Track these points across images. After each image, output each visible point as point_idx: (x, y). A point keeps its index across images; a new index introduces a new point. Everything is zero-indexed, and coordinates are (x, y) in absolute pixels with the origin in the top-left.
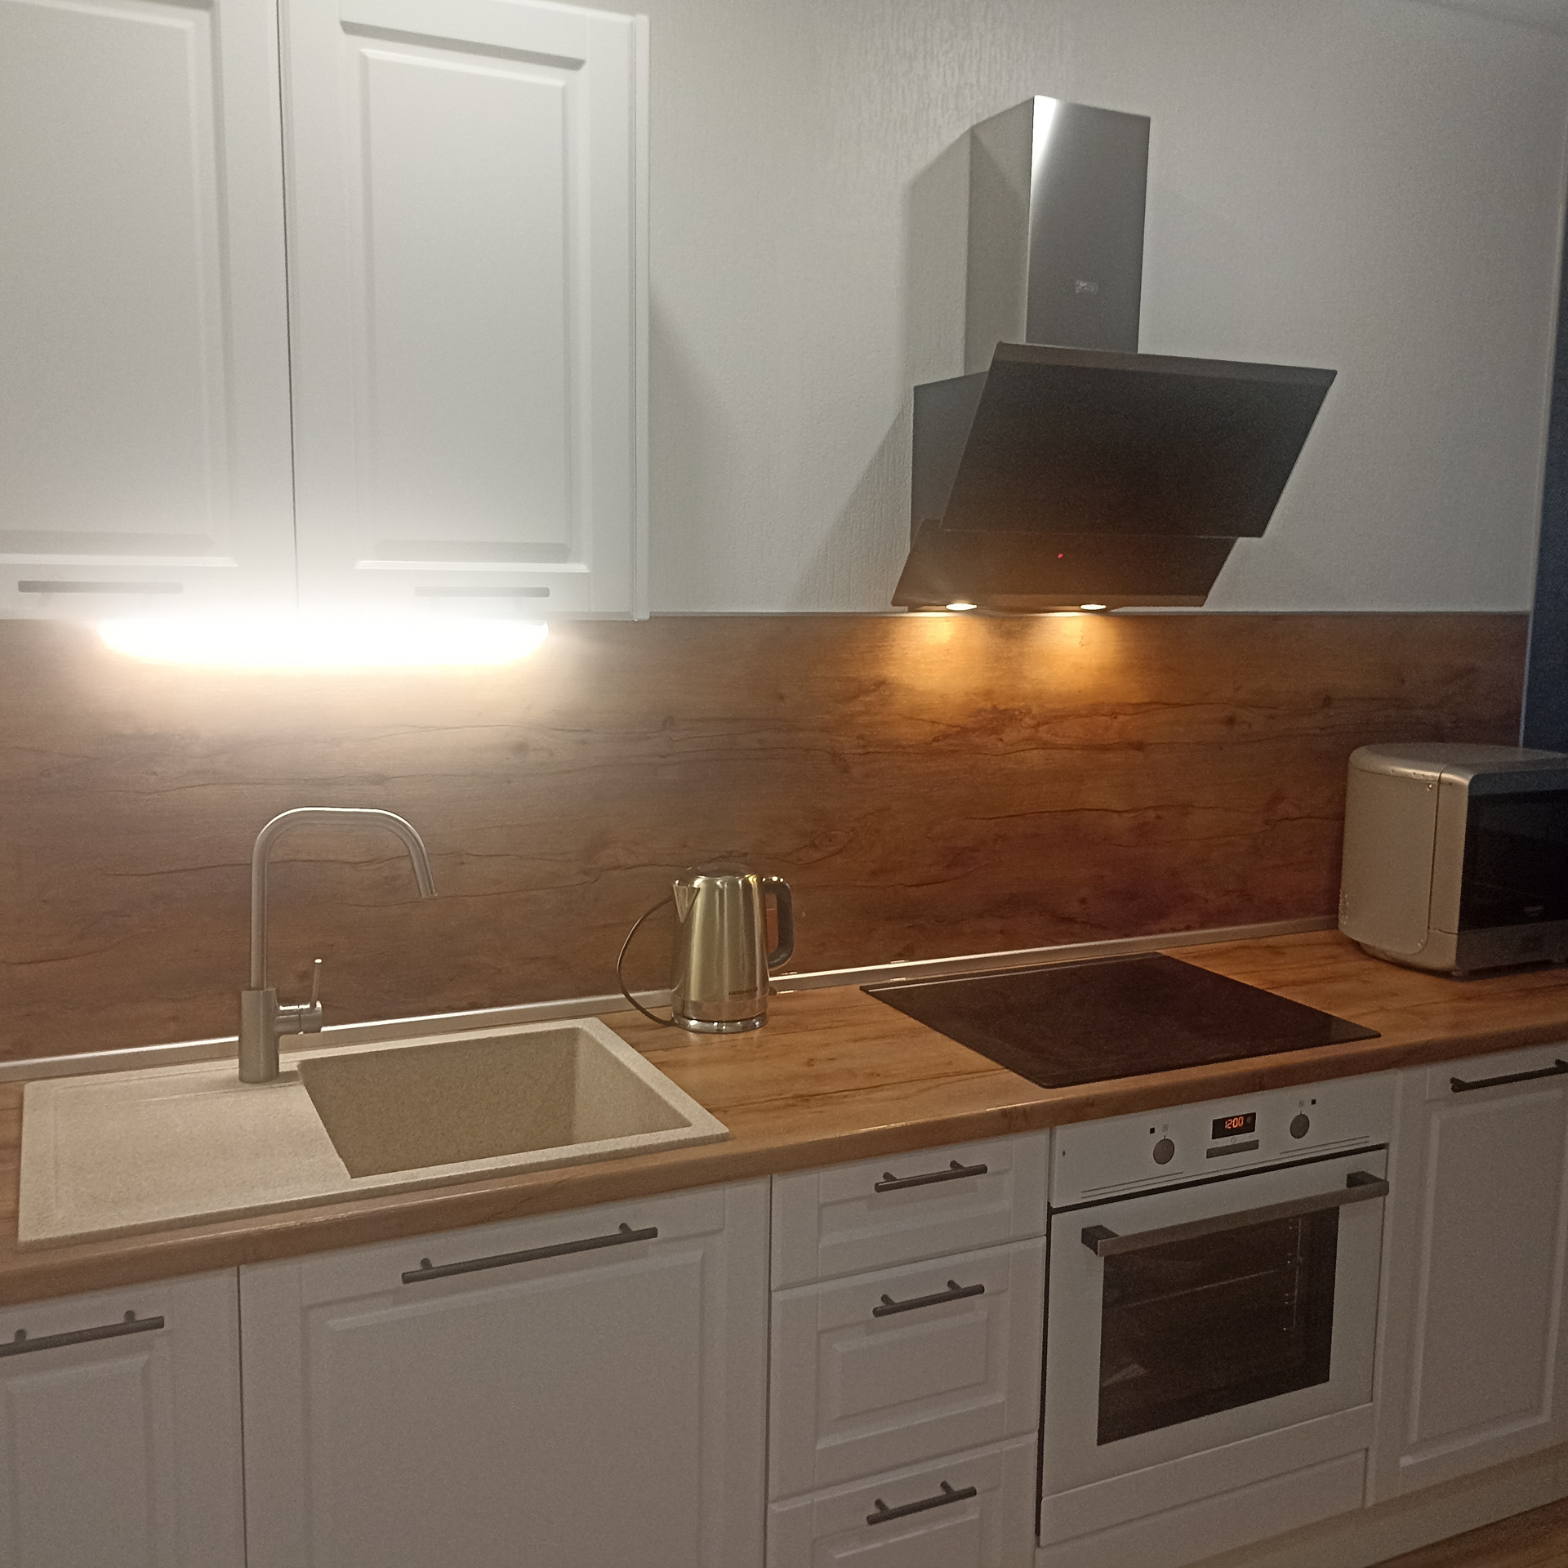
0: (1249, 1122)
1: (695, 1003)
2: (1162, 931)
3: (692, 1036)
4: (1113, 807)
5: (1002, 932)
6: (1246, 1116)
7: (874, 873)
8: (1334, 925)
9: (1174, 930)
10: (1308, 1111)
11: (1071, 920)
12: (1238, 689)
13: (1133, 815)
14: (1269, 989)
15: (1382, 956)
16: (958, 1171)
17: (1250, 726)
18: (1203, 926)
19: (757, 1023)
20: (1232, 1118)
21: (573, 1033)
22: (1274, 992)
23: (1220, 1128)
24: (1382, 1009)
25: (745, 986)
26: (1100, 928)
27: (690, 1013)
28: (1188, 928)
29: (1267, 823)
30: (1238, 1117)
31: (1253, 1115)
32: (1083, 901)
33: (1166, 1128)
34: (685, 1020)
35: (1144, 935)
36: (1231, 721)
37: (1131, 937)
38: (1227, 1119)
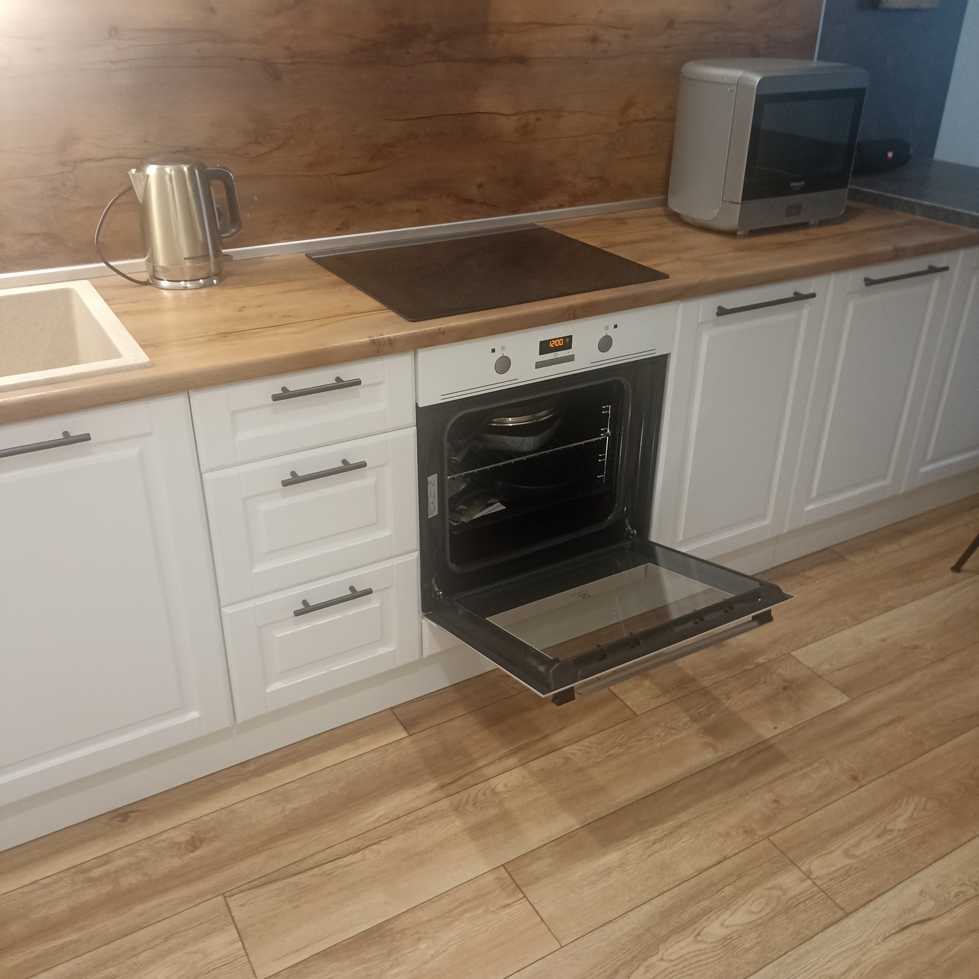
0: (567, 343)
1: (163, 268)
2: (541, 209)
3: (165, 293)
4: (502, 111)
5: (418, 211)
6: (564, 338)
7: (311, 165)
8: (665, 203)
9: (550, 208)
10: (611, 332)
11: (469, 201)
12: (600, 12)
13: (518, 117)
14: (604, 247)
15: (692, 222)
16: (340, 384)
17: (609, 44)
18: (572, 204)
19: (215, 281)
20: (555, 339)
21: (67, 293)
22: (606, 250)
23: (545, 347)
24: (679, 259)
25: (200, 253)
26: (493, 208)
27: (160, 276)
28: (561, 206)
29: (621, 124)
30: (559, 338)
31: (571, 337)
32: (480, 186)
33: (503, 348)
34: (156, 280)
35: (526, 212)
36: (594, 40)
37: (518, 213)
38: (551, 340)
